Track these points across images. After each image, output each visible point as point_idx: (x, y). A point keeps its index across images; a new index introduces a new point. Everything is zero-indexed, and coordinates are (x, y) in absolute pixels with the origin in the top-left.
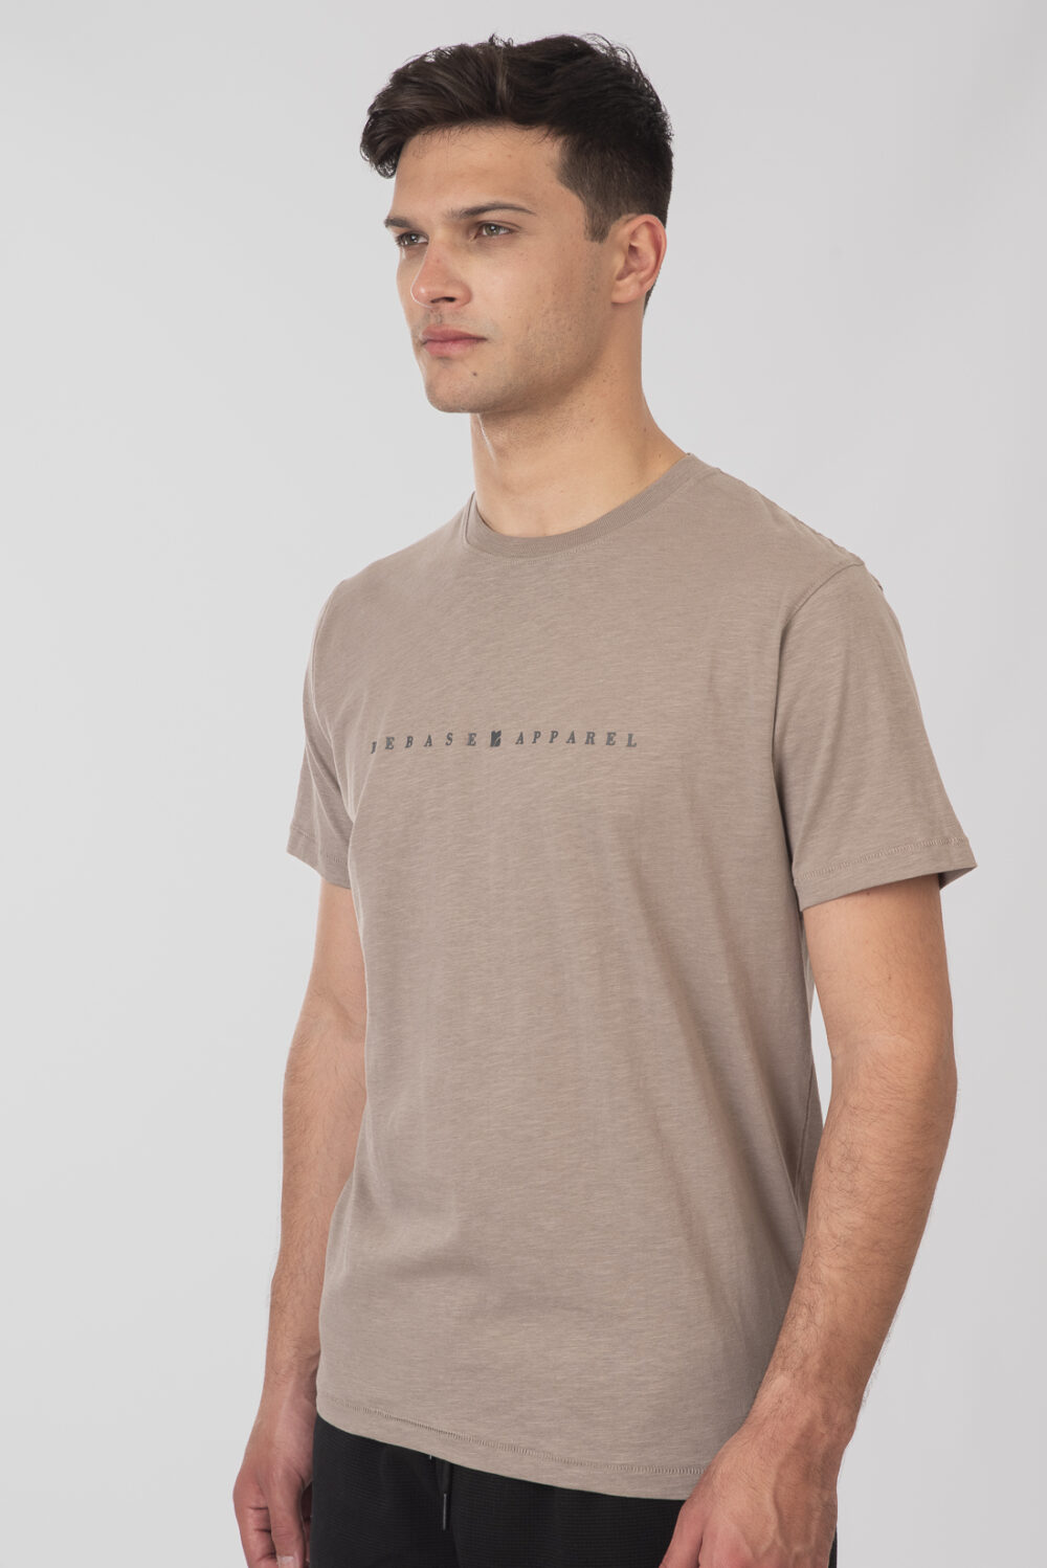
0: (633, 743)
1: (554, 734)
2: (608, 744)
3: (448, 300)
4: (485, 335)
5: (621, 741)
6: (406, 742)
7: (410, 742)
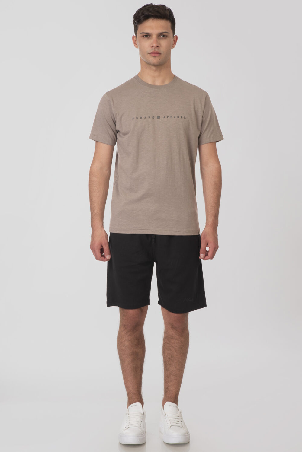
0: (185, 118)
1: (171, 117)
2: (181, 118)
3: (158, 47)
4: (162, 53)
5: (183, 118)
6: (140, 118)
7: (141, 118)
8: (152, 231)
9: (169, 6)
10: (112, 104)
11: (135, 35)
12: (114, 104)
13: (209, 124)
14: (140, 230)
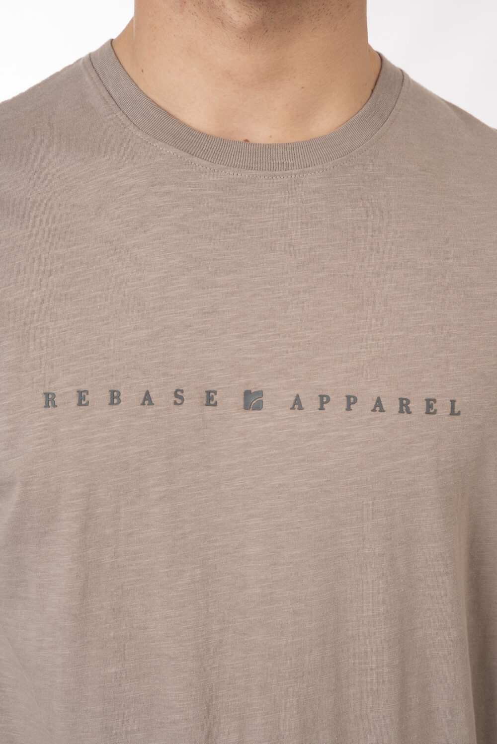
0: (456, 411)
1: (351, 401)
2: (428, 412)
5: (442, 409)
6: (107, 396)
7: (114, 398)
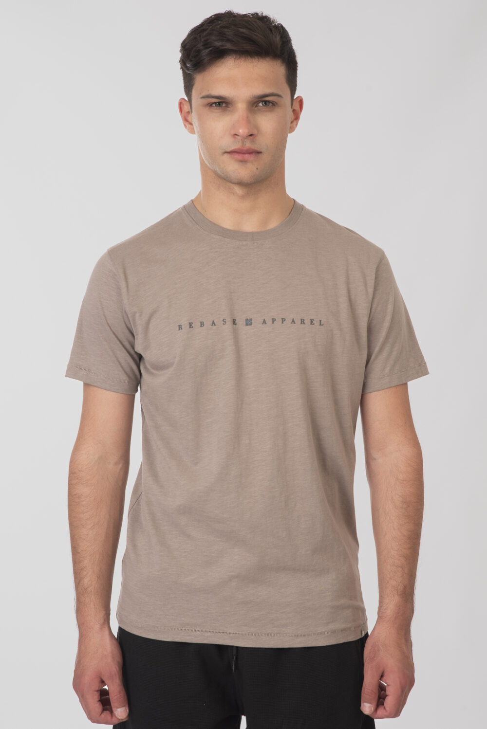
2: (311, 324)
3: (251, 135)
4: (262, 150)
5: (317, 323)
6: (199, 324)
7: (202, 324)
8: (231, 635)
9: (278, 16)
10: (123, 284)
11: (186, 99)
12: (127, 286)
13: (387, 337)
14: (198, 633)
